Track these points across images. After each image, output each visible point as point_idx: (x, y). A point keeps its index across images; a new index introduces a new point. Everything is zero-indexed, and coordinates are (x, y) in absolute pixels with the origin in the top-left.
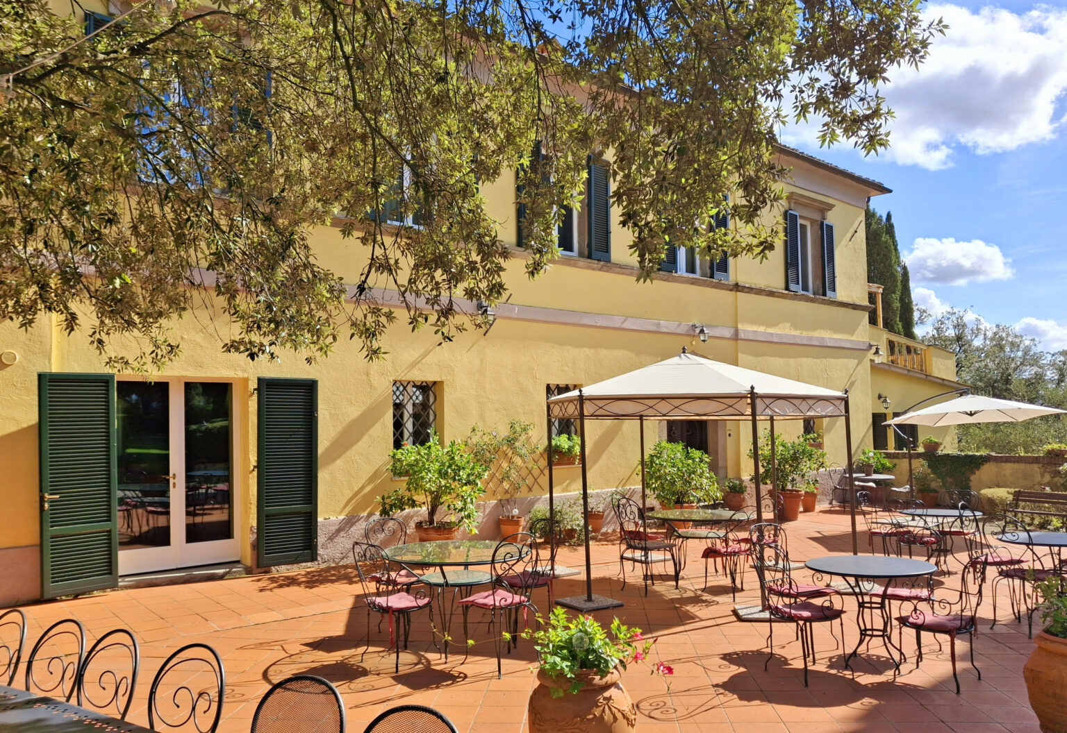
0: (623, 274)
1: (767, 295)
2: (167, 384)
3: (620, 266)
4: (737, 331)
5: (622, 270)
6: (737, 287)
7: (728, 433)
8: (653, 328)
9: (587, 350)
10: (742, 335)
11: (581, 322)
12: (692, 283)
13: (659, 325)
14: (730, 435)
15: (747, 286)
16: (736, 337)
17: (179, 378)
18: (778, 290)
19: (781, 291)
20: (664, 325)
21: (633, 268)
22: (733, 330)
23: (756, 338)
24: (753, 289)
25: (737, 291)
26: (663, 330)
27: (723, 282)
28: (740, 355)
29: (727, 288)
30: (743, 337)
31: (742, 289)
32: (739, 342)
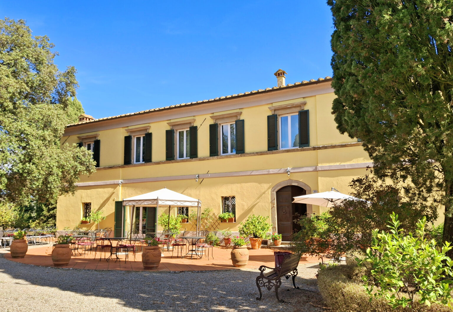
0: (250, 156)
1: (341, 147)
3: (248, 154)
4: (316, 168)
5: (250, 155)
6: (314, 149)
8: (267, 173)
9: (237, 184)
11: (233, 175)
12: (287, 152)
14: (314, 213)
15: (321, 146)
16: (316, 170)
18: (349, 143)
19: (352, 143)
20: (272, 171)
21: (253, 153)
22: (314, 168)
23: (331, 169)
24: (326, 147)
25: (318, 149)
26: (271, 173)
27: (305, 148)
28: (319, 178)
29: (310, 150)
30: (320, 170)
31: (319, 148)
32: (319, 172)
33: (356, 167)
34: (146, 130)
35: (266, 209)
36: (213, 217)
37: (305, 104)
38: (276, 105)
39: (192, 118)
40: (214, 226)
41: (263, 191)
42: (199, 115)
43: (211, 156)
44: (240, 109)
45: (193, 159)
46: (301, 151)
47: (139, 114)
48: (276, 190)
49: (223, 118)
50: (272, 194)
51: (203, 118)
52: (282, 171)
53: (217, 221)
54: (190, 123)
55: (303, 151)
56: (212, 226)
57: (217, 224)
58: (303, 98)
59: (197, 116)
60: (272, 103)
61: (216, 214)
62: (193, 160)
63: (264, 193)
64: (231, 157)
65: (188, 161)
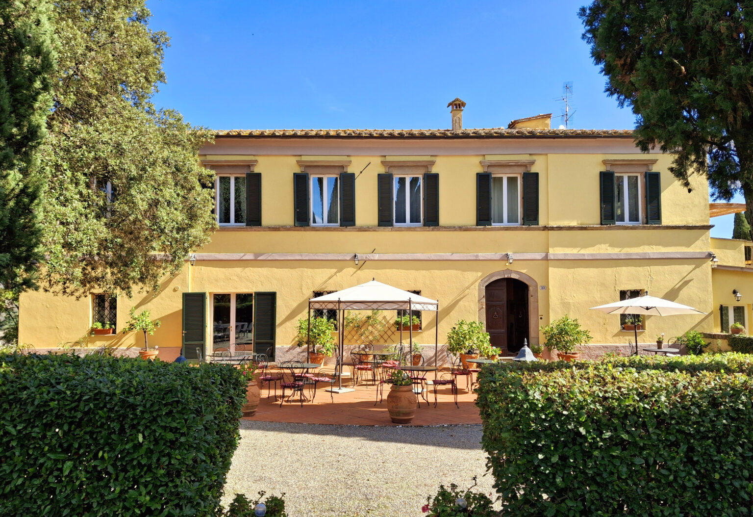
1: (580, 230)
2: (230, 295)
3: (445, 227)
4: (547, 255)
5: (448, 229)
6: (545, 228)
7: (540, 317)
8: (475, 258)
9: (424, 272)
10: (551, 257)
11: (419, 259)
12: (506, 230)
13: (477, 256)
14: (541, 318)
15: (556, 226)
16: (546, 258)
17: (234, 293)
18: (592, 226)
19: (595, 226)
20: (482, 255)
21: (454, 227)
22: (544, 255)
23: (566, 258)
24: (562, 228)
25: (549, 230)
26: (481, 258)
27: (532, 226)
28: (551, 269)
29: (539, 229)
30: (552, 258)
31: (552, 229)
32: (549, 261)
33: (598, 258)
34: (249, 166)
35: (471, 311)
36: (383, 322)
37: (533, 163)
38: (490, 158)
39: (345, 158)
40: (386, 337)
41: (467, 285)
42: (358, 156)
43: (379, 225)
44: (432, 156)
45: (349, 227)
46: (526, 230)
47: (239, 136)
48: (487, 284)
49: (401, 166)
50: (479, 290)
51: (365, 160)
52: (498, 256)
53: (389, 329)
54: (342, 167)
55: (529, 230)
56: (382, 337)
57: (389, 333)
58: (530, 154)
59: (354, 156)
60: (484, 155)
61: (388, 318)
62: (347, 230)
63: (468, 288)
64: (414, 231)
65: (337, 231)
